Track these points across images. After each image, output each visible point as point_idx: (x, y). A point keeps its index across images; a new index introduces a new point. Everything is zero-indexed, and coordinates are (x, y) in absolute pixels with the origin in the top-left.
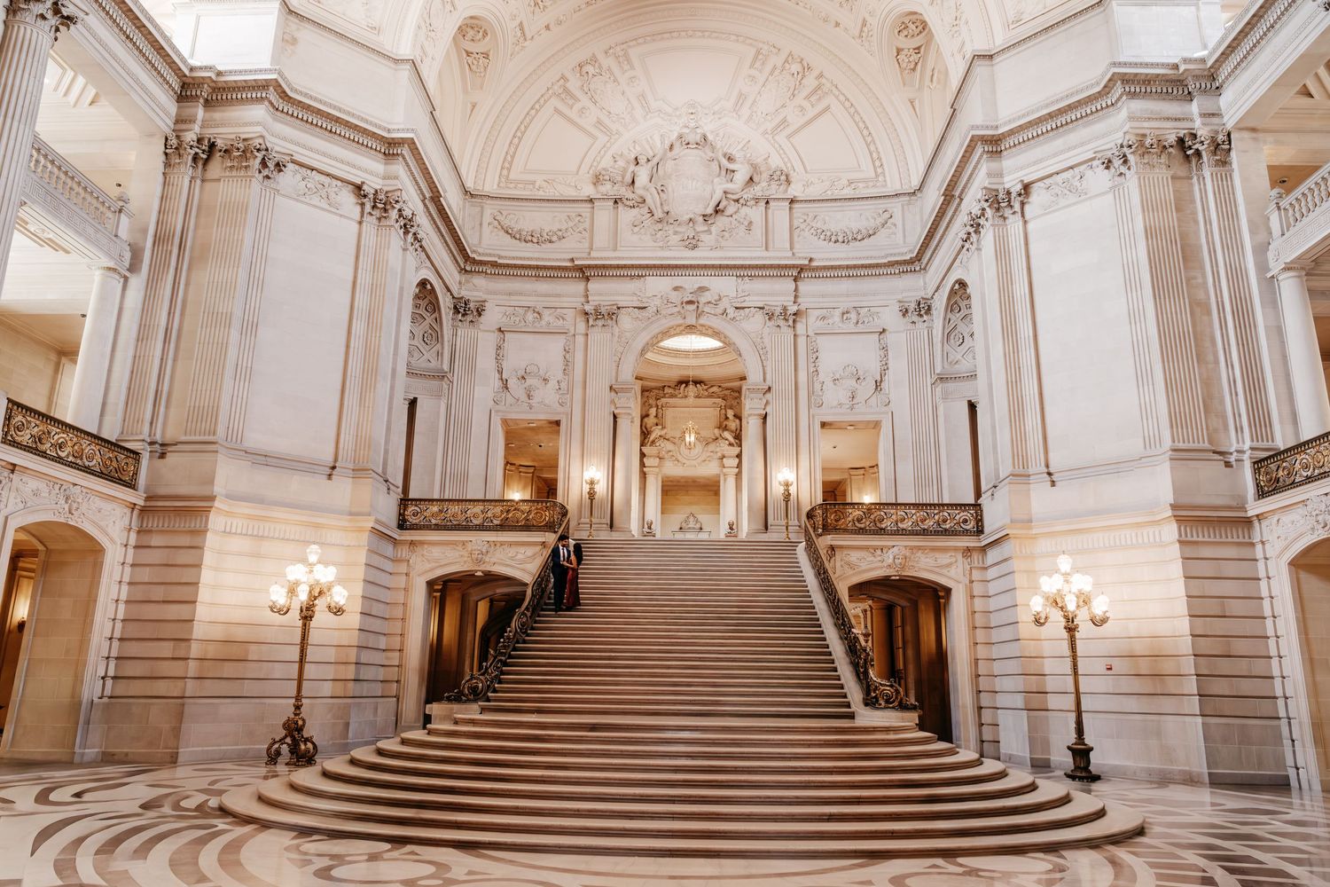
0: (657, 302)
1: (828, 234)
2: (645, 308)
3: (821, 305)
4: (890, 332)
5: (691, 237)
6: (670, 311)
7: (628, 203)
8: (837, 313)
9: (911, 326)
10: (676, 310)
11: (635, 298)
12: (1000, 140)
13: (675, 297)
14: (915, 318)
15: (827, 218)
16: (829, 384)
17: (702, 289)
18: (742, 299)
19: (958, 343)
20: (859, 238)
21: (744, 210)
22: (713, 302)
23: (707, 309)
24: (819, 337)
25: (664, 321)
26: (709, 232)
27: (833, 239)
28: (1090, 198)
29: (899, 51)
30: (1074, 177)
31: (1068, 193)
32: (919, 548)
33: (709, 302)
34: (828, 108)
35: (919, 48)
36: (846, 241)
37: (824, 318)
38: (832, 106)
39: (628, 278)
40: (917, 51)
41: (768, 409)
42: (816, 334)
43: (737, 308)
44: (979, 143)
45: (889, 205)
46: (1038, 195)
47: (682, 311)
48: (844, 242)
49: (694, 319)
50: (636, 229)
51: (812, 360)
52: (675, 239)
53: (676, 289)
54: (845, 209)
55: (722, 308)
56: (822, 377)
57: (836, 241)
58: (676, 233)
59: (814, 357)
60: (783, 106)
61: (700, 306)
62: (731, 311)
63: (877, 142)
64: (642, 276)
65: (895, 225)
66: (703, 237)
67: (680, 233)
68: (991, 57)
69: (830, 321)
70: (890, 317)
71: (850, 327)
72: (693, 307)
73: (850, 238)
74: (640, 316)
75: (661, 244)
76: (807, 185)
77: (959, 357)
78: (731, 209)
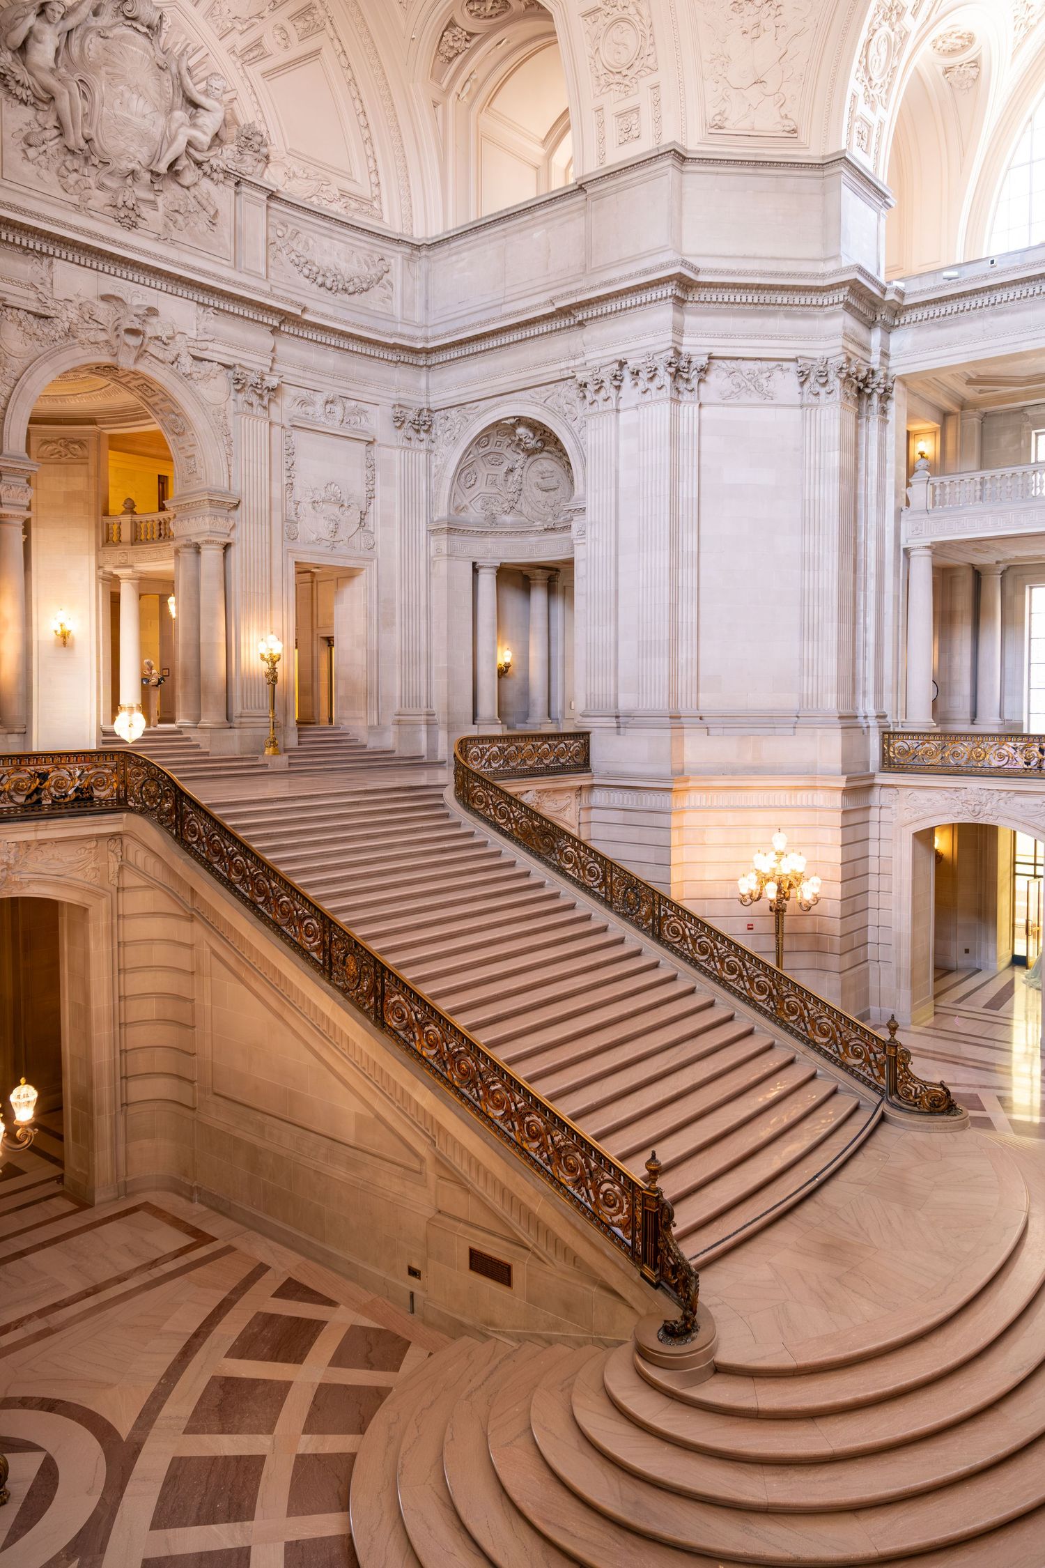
0: (73, 314)
1: (315, 269)
2: (47, 317)
3: (301, 382)
4: (379, 445)
5: (130, 204)
6: (92, 336)
7: (19, 91)
8: (320, 399)
9: (405, 443)
10: (102, 337)
11: (32, 295)
12: (691, 287)
13: (103, 312)
14: (411, 433)
15: (311, 242)
16: (306, 507)
17: (152, 312)
18: (203, 345)
19: (468, 485)
20: (351, 289)
21: (206, 184)
22: (164, 339)
23: (152, 349)
24: (295, 433)
25: (79, 352)
26: (153, 204)
27: (320, 280)
28: (777, 406)
29: (452, 24)
30: (761, 373)
31: (753, 388)
32: (545, 791)
33: (157, 338)
34: (317, 52)
35: (472, 35)
36: (335, 288)
37: (303, 403)
38: (323, 51)
39: (20, 250)
40: (468, 38)
41: (234, 536)
42: (293, 426)
43: (195, 358)
44: (675, 282)
45: (389, 253)
46: (717, 376)
47: (115, 342)
48: (331, 289)
49: (131, 361)
50: (32, 153)
51: (286, 466)
52: (99, 199)
53: (106, 298)
54: (334, 235)
55: (175, 353)
56: (298, 493)
57: (322, 285)
58: (102, 186)
59: (290, 462)
60: (259, 16)
61: (146, 340)
62: (186, 361)
63: (376, 142)
64: (47, 255)
65: (391, 285)
66: (144, 210)
67: (109, 189)
68: (685, 158)
69: (310, 409)
70: (378, 422)
71: (333, 425)
72: (133, 341)
73: (340, 286)
74: (39, 332)
75: (75, 199)
76: (291, 176)
77: (466, 502)
78: (189, 177)
